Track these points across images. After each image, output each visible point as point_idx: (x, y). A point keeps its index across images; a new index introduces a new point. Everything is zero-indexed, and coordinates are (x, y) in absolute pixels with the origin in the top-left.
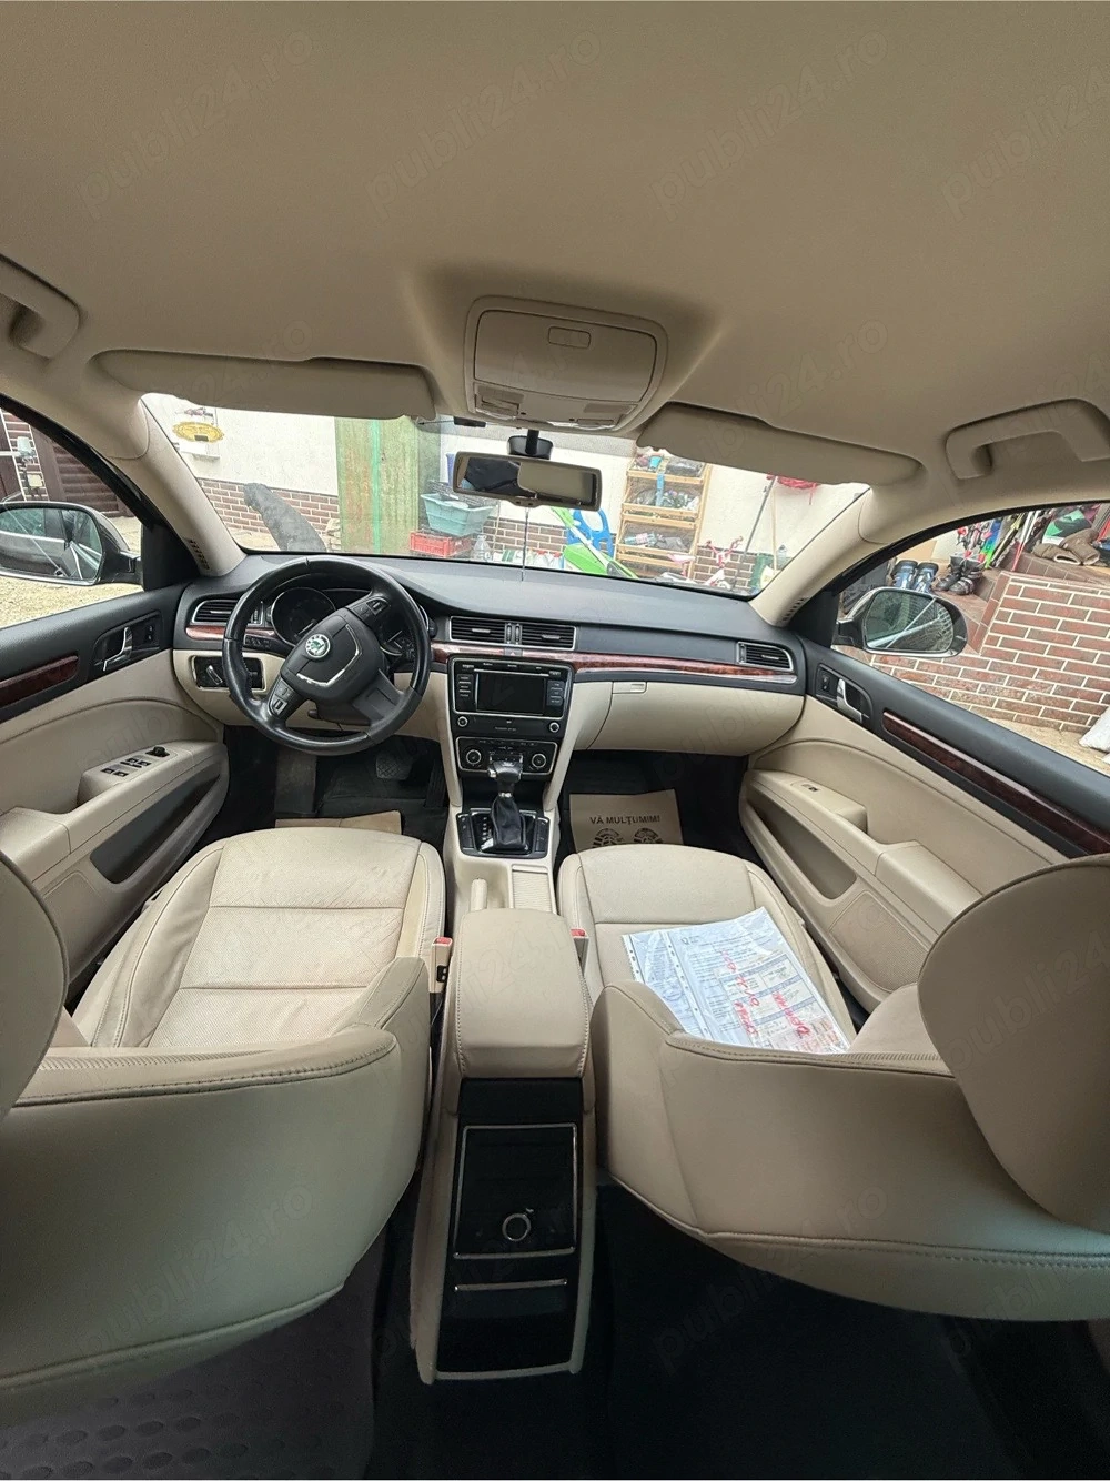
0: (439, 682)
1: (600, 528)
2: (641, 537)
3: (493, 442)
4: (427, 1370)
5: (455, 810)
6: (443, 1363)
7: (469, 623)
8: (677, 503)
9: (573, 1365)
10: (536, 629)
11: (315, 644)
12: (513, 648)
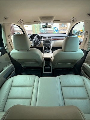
0: (42, 42)
1: (57, 30)
2: (61, 30)
3: (44, 24)
4: (44, 72)
5: (44, 51)
6: (45, 72)
7: (44, 37)
8: (65, 26)
9: (51, 72)
10: (49, 37)
11: (34, 40)
12: (47, 39)
